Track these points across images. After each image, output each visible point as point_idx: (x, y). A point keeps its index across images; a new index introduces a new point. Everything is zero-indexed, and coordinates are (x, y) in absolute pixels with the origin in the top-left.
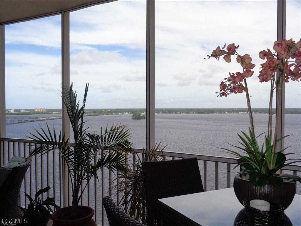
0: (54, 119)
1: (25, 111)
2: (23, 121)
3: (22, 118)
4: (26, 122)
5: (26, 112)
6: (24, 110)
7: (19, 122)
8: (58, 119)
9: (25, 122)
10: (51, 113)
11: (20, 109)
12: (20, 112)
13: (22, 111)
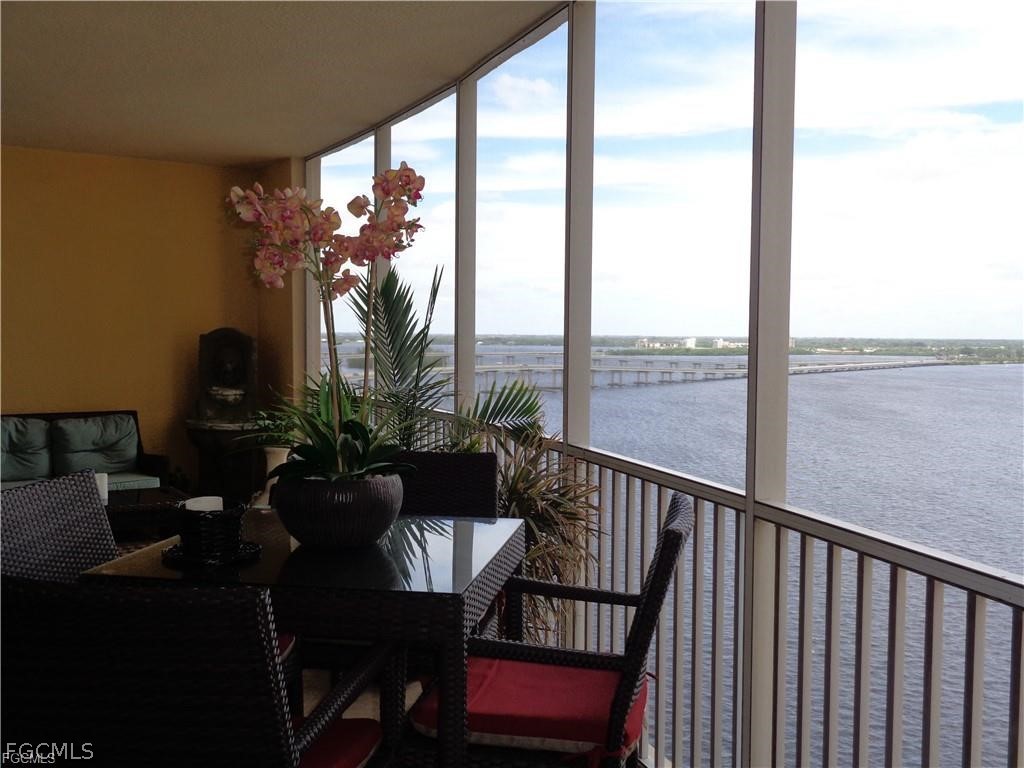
0: (816, 372)
1: (727, 343)
2: (720, 374)
3: (719, 366)
4: (729, 378)
5: (733, 346)
6: (725, 340)
7: (709, 376)
8: (829, 371)
9: (725, 378)
10: (810, 353)
11: (714, 338)
12: (714, 347)
13: (720, 344)
